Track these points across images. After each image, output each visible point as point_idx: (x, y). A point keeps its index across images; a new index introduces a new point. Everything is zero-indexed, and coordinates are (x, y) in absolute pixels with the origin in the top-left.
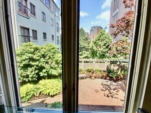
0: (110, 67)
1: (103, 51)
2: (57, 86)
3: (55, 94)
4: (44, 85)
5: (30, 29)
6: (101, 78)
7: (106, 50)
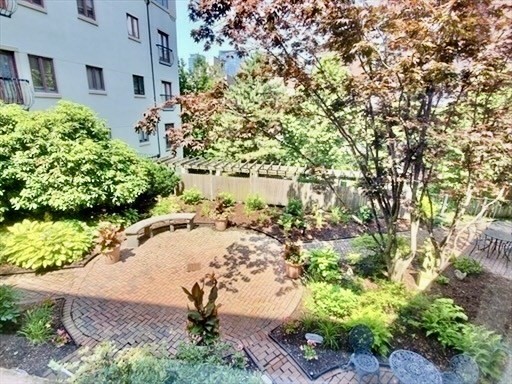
0: (299, 189)
1: (321, 139)
2: (61, 243)
3: (45, 266)
4: (21, 238)
5: (16, 54)
6: (248, 228)
7: (329, 135)
